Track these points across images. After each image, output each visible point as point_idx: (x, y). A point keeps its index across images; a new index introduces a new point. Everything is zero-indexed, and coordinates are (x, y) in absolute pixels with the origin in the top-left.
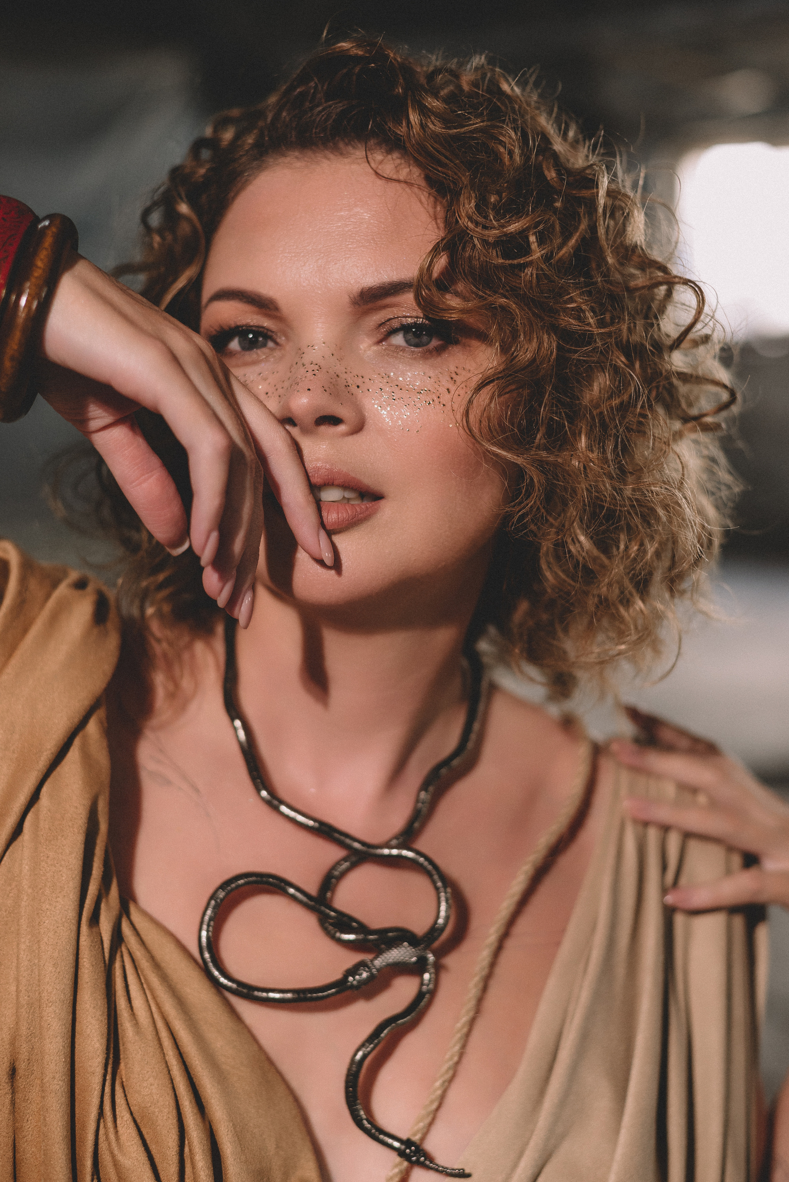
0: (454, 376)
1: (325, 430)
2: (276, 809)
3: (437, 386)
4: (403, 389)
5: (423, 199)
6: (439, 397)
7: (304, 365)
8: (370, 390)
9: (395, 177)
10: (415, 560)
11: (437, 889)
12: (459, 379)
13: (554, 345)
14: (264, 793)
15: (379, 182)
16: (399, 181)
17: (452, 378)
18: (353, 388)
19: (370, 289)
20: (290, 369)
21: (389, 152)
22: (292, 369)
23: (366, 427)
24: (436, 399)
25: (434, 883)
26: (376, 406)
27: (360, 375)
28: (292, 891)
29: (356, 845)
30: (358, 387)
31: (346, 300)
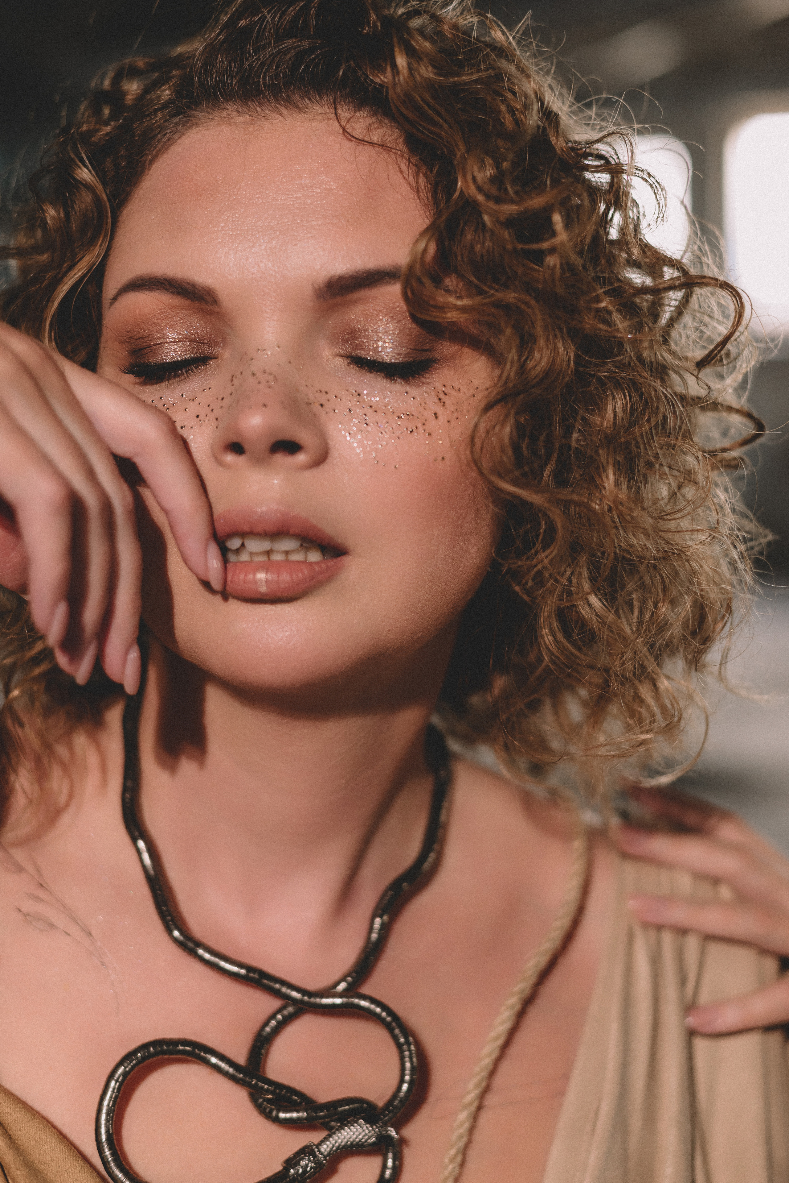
0: (442, 396)
1: (280, 458)
2: (192, 953)
3: (421, 409)
4: (379, 411)
5: (404, 168)
6: (424, 424)
7: (254, 374)
8: (336, 411)
9: (367, 138)
10: (389, 630)
11: (399, 1046)
12: (447, 400)
13: (572, 355)
14: (176, 933)
15: (347, 144)
16: (372, 144)
17: (440, 399)
18: (316, 407)
19: (341, 278)
20: (232, 381)
21: (359, 107)
22: (234, 382)
23: (328, 460)
24: (420, 425)
25: (395, 1038)
26: (343, 432)
27: (323, 390)
28: (214, 1060)
29: (295, 994)
30: (322, 405)
31: (309, 290)
